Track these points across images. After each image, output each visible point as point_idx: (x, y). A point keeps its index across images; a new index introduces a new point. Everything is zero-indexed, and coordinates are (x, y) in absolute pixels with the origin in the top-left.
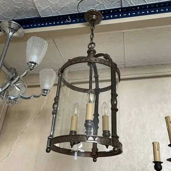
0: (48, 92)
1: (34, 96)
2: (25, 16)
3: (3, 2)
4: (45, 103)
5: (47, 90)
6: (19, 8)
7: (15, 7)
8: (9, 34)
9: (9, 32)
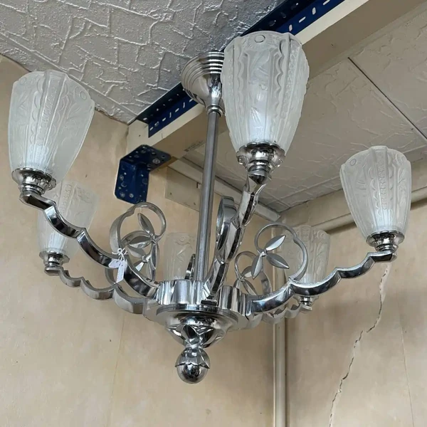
0: (396, 239)
1: (348, 275)
2: (243, 26)
3: (172, 12)
4: (387, 274)
5: (388, 235)
6: (218, 6)
7: (207, 12)
8: (210, 96)
9: (208, 90)
